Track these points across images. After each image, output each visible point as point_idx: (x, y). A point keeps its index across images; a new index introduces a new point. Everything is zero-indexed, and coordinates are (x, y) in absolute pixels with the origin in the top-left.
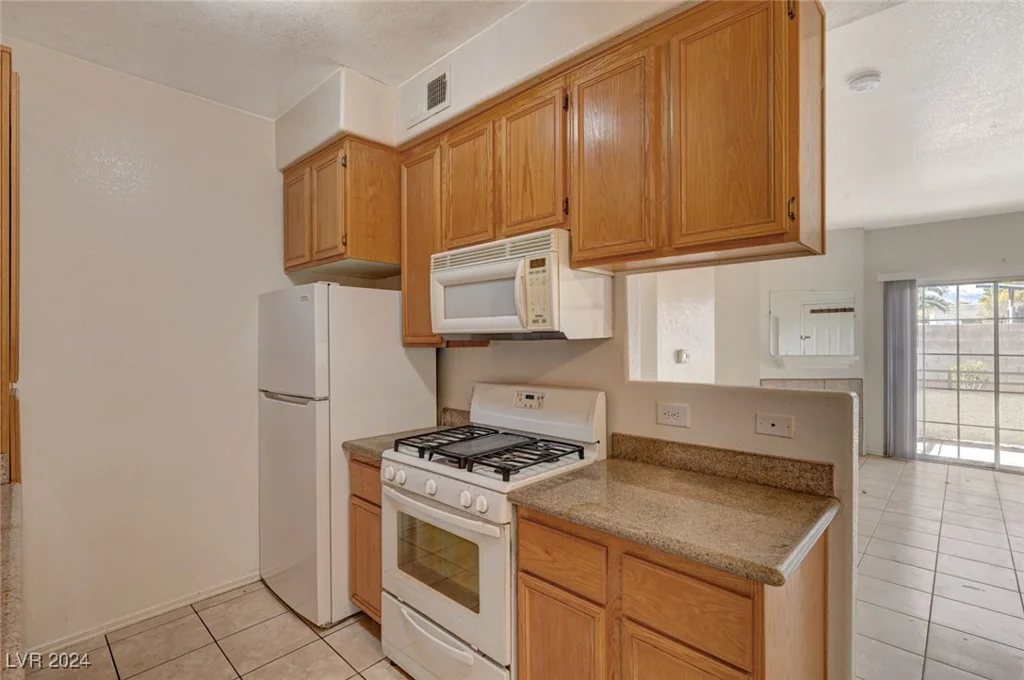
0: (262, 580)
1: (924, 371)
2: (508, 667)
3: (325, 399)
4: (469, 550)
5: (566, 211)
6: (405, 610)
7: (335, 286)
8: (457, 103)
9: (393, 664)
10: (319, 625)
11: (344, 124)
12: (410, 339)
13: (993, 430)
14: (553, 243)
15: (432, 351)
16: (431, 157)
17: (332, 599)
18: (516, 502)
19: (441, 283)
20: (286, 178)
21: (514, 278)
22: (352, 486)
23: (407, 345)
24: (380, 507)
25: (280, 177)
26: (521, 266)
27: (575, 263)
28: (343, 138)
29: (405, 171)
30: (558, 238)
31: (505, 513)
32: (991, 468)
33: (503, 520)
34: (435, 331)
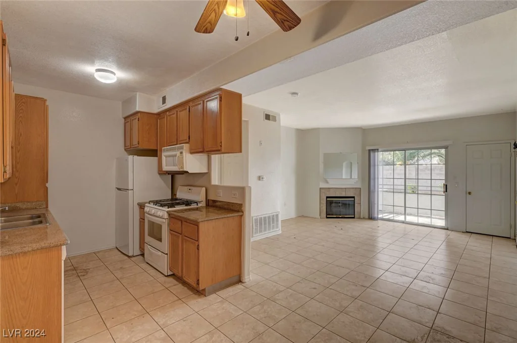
0: (117, 248)
1: (383, 185)
2: (167, 254)
3: (133, 190)
4: (160, 227)
5: (189, 138)
6: (149, 246)
7: (136, 157)
8: (169, 105)
9: (148, 263)
10: (130, 255)
11: (138, 109)
12: (160, 172)
13: (404, 208)
14: (185, 148)
15: (170, 176)
16: (164, 118)
17: (134, 249)
18: (169, 213)
19: (165, 156)
20: (125, 120)
21: (176, 156)
22: (140, 216)
23: (159, 174)
24: (144, 220)
25: (123, 120)
26: (178, 153)
27: (191, 153)
28: (138, 112)
29: (159, 121)
30: (186, 147)
31: (166, 216)
32: (403, 222)
33: (166, 218)
34: (163, 170)
